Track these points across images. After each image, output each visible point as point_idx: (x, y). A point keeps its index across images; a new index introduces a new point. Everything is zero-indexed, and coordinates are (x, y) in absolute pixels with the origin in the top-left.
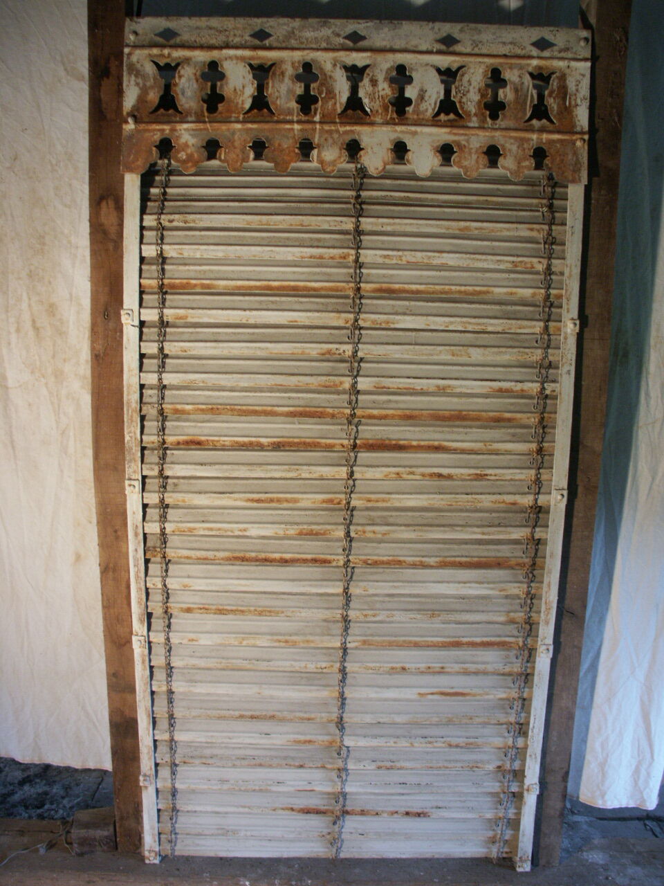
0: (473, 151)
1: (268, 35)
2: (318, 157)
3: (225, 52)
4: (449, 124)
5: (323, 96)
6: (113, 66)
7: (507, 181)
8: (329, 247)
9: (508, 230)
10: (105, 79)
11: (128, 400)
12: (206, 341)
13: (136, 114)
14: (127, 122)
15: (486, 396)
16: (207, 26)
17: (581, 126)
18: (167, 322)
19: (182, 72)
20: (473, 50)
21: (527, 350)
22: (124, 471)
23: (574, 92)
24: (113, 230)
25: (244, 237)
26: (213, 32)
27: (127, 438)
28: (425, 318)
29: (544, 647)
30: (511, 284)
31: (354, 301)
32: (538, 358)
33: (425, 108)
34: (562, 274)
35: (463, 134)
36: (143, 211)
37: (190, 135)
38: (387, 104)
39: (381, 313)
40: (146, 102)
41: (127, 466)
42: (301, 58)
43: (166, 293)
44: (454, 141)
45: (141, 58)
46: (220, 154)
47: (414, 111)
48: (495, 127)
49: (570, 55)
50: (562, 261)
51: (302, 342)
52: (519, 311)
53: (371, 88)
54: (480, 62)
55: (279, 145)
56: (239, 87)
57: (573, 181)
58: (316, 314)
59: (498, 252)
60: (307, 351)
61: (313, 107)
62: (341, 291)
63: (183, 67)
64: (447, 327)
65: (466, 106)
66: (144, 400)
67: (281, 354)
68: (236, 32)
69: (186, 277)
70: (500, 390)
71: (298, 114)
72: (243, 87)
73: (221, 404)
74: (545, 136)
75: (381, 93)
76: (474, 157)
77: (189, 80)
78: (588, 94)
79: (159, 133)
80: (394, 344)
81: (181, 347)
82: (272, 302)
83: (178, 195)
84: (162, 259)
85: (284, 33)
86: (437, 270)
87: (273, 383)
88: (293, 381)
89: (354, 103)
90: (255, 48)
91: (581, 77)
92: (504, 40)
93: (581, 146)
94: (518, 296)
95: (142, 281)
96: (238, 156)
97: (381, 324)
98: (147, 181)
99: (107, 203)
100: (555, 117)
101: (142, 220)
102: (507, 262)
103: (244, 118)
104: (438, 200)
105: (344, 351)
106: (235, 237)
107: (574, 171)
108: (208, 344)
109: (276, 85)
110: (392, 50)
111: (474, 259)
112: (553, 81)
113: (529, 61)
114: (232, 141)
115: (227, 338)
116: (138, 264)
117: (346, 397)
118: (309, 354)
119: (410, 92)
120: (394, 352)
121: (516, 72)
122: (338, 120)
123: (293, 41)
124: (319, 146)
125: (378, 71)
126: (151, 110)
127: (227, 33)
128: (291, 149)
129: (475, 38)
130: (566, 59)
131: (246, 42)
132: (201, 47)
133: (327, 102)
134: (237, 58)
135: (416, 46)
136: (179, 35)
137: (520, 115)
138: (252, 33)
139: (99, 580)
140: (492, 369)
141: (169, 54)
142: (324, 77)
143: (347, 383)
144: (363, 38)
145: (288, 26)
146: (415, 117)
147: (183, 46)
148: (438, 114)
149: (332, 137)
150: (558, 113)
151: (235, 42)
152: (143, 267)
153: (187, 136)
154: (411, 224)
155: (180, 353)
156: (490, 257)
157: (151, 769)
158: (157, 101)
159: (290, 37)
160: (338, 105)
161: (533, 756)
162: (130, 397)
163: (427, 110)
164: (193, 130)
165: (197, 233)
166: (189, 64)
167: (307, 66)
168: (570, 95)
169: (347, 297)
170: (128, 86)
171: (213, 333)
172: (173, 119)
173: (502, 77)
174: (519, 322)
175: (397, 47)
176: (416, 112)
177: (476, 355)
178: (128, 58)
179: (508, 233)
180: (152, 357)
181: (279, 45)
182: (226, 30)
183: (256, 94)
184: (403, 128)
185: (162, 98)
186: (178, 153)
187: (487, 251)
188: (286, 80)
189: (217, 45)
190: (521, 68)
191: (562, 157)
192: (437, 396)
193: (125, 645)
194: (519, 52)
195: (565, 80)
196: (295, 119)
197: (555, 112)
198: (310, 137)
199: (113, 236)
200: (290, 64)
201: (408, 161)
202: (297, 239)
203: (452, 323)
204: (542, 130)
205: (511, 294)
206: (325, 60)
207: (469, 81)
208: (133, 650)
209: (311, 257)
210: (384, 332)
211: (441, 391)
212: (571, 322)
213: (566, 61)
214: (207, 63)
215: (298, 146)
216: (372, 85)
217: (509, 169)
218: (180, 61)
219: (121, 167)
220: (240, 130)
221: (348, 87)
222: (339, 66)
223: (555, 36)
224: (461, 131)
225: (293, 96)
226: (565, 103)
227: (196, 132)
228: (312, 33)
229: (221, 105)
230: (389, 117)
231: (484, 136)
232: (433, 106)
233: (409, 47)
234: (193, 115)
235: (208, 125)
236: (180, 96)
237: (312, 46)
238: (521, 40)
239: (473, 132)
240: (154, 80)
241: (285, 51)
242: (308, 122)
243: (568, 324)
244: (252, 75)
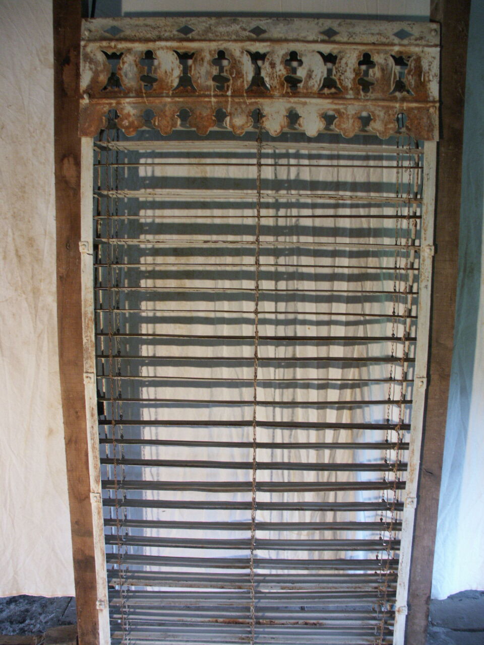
0: (350, 117)
1: (192, 31)
2: (230, 122)
3: (158, 43)
4: (331, 96)
5: (234, 76)
6: (72, 54)
10: (66, 65)
11: (85, 311)
13: (90, 91)
14: (83, 98)
16: (144, 24)
17: (433, 97)
19: (125, 59)
20: (349, 39)
22: (83, 366)
23: (428, 70)
24: (73, 181)
26: (148, 28)
27: (85, 341)
29: (410, 500)
33: (312, 84)
35: (342, 104)
37: (132, 107)
38: (283, 81)
40: (98, 82)
41: (84, 362)
42: (216, 48)
44: (335, 110)
45: (93, 49)
46: (155, 122)
47: (304, 87)
48: (367, 98)
49: (424, 43)
53: (271, 70)
54: (354, 49)
55: (200, 114)
56: (169, 70)
57: (428, 139)
61: (226, 84)
63: (126, 56)
65: (344, 83)
68: (166, 28)
71: (215, 90)
72: (172, 70)
74: (405, 105)
75: (279, 73)
76: (351, 121)
77: (130, 65)
78: (438, 73)
79: (107, 106)
85: (203, 28)
89: (258, 81)
90: (181, 40)
91: (433, 59)
92: (373, 32)
93: (434, 112)
96: (168, 122)
99: (68, 160)
100: (413, 90)
103: (173, 93)
107: (428, 131)
109: (197, 68)
110: (286, 40)
112: (411, 62)
113: (391, 48)
114: (163, 112)
116: (92, 207)
119: (301, 73)
121: (382, 56)
122: (245, 95)
123: (210, 35)
124: (230, 114)
125: (276, 56)
126: (101, 88)
127: (159, 29)
128: (209, 117)
129: (351, 30)
130: (421, 45)
131: (174, 35)
132: (140, 40)
133: (236, 80)
134: (167, 48)
135: (305, 37)
136: (123, 31)
137: (386, 89)
138: (179, 29)
139: (64, 450)
141: (115, 46)
142: (234, 62)
144: (264, 32)
145: (207, 23)
146: (305, 91)
147: (126, 39)
148: (322, 89)
149: (241, 108)
150: (415, 87)
151: (165, 35)
153: (129, 107)
157: (105, 595)
158: (106, 81)
159: (208, 32)
160: (245, 82)
161: (402, 585)
162: (86, 309)
163: (314, 86)
164: (134, 103)
166: (130, 53)
167: (221, 54)
168: (424, 73)
170: (83, 70)
172: (119, 95)
173: (371, 59)
175: (290, 38)
176: (306, 87)
178: (84, 49)
181: (199, 38)
182: (159, 27)
183: (182, 75)
184: (296, 100)
185: (110, 79)
186: (123, 121)
188: (205, 64)
189: (152, 38)
190: (386, 52)
191: (419, 121)
193: (84, 499)
194: (384, 40)
195: (420, 62)
196: (212, 94)
197: (413, 86)
198: (223, 108)
199: (73, 185)
200: (208, 52)
201: (300, 124)
204: (403, 100)
206: (235, 48)
207: (346, 63)
208: (90, 504)
212: (428, 247)
213: (421, 47)
214: (144, 52)
215: (214, 114)
216: (272, 68)
217: (378, 131)
218: (123, 51)
219: (79, 133)
220: (170, 103)
221: (253, 69)
222: (245, 53)
223: (412, 28)
224: (341, 102)
225: (211, 76)
226: (421, 79)
227: (136, 105)
228: (225, 28)
229: (155, 84)
230: (285, 91)
231: (359, 105)
232: (318, 82)
233: (300, 38)
234: (134, 92)
235: (145, 99)
236: (124, 78)
237: (224, 38)
238: (386, 31)
239: (350, 102)
240: (104, 65)
241: (204, 42)
242: (222, 96)
243: (426, 249)
244: (178, 61)
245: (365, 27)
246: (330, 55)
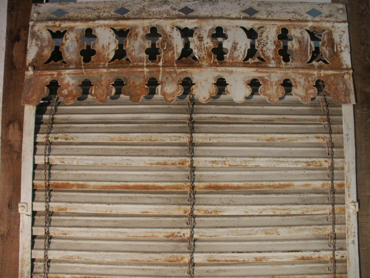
0: (274, 83)
1: (128, 11)
2: (161, 90)
3: (96, 22)
4: (256, 66)
5: (165, 48)
6: (22, 33)
7: (298, 104)
8: (171, 156)
9: (301, 139)
10: (16, 42)
11: (22, 271)
12: (80, 227)
13: (35, 64)
14: (28, 70)
15: (293, 263)
16: (86, 7)
17: (346, 64)
18: (53, 212)
19: (68, 36)
20: (268, 17)
21: (321, 227)
23: (339, 42)
24: (17, 144)
25: (108, 149)
26: (89, 10)
28: (244, 207)
30: (306, 178)
31: (190, 196)
32: (329, 232)
33: (237, 55)
34: (343, 169)
35: (265, 72)
36: (37, 131)
37: (71, 77)
38: (210, 53)
39: (211, 205)
40: (42, 56)
42: (149, 25)
43: (51, 190)
44: (260, 77)
45: (41, 28)
46: (91, 91)
47: (229, 57)
48: (288, 67)
49: (333, 19)
50: (342, 159)
51: (152, 228)
52: (313, 198)
53: (199, 43)
54: (273, 24)
55: (134, 83)
56: (106, 44)
57: (345, 103)
58: (162, 207)
59: (296, 155)
60: (155, 234)
61: (157, 56)
62: (180, 188)
63: (69, 33)
64: (261, 213)
65: (266, 53)
66: (35, 270)
67: (137, 237)
68: (105, 10)
69: (67, 179)
70: (303, 258)
71: (147, 62)
72: (109, 44)
73: (92, 274)
74: (322, 72)
75: (206, 46)
76: (275, 88)
77: (72, 41)
78: (348, 44)
79: (49, 77)
80: (221, 227)
81: (62, 231)
82: (129, 197)
83: (63, 119)
84: (49, 166)
85: (138, 9)
86: (252, 171)
87: (131, 259)
88: (146, 257)
89: (187, 51)
90: (117, 19)
91: (343, 33)
92: (288, 10)
93: (348, 78)
94: (312, 187)
95: (34, 182)
96: (104, 91)
97: (211, 213)
98: (40, 110)
99: (14, 126)
101: (35, 138)
102: (302, 162)
103: (109, 65)
104: (249, 119)
105: (184, 234)
106: (102, 149)
107: (345, 95)
108: (82, 229)
109: (132, 42)
110: (212, 18)
111: (278, 161)
112: (324, 35)
113: (306, 24)
114: (100, 81)
115: (97, 224)
116: (32, 170)
117: (186, 268)
118: (157, 237)
119: (227, 45)
120: (222, 233)
121: (298, 30)
122: (175, 65)
123: (144, 14)
124: (162, 83)
125: (203, 31)
126: (45, 62)
127: (99, 11)
128: (142, 86)
129: (269, 9)
130: (331, 21)
131: (112, 15)
132: (82, 20)
133: (167, 52)
134: (105, 26)
135: (229, 15)
136: (67, 13)
137: (304, 58)
140: (295, 242)
141: (59, 25)
142: (165, 36)
143: (187, 258)
144: (192, 11)
145: (141, 5)
146: (231, 61)
147: (69, 20)
148: (246, 59)
150: (329, 56)
151: (104, 16)
152: (36, 171)
153: (69, 78)
154: (231, 137)
155: (62, 235)
156: (290, 159)
158: (49, 56)
159: (142, 12)
160: (175, 54)
162: (23, 269)
163: (239, 56)
164: (73, 74)
165: (75, 147)
166: (72, 31)
168: (337, 45)
169: (185, 193)
170: (31, 46)
171: (86, 220)
172: (60, 67)
174: (314, 206)
175: (215, 16)
176: (231, 57)
177: (284, 232)
178: (32, 28)
179: (301, 141)
180: (41, 238)
181: (134, 17)
182: (98, 9)
183: (118, 49)
184: (223, 69)
185: (53, 54)
186: (62, 90)
187: (288, 155)
188: (139, 39)
189: (92, 18)
190: (301, 28)
191: (336, 86)
192: (255, 265)
194: (299, 17)
195: (332, 35)
196: (145, 64)
197: (328, 56)
198: (155, 77)
199: (17, 149)
200: (142, 28)
201: (227, 92)
202: (147, 150)
203: (264, 210)
204: (320, 68)
205: (307, 185)
206: (166, 25)
207: (267, 37)
209: (157, 164)
210: (214, 219)
211: (259, 261)
212: (353, 204)
213: (331, 23)
214: (85, 30)
215: (147, 83)
216: (200, 41)
217: (300, 96)
218: (66, 29)
219: (22, 101)
220: (105, 73)
221: (182, 42)
222: (175, 28)
223: (322, 8)
224: (264, 70)
225: (144, 49)
226: (334, 50)
227: (75, 76)
228: (157, 9)
229: (93, 57)
230: (212, 62)
231: (280, 73)
232: (243, 53)
233: (224, 15)
234: (74, 64)
235: (83, 70)
236: (66, 52)
237: (156, 16)
238: (299, 10)
239: (272, 70)
240: (48, 42)
241: (138, 20)
242: (154, 66)
243: (350, 206)
244: (115, 36)
245: (281, 7)
246: (252, 30)
